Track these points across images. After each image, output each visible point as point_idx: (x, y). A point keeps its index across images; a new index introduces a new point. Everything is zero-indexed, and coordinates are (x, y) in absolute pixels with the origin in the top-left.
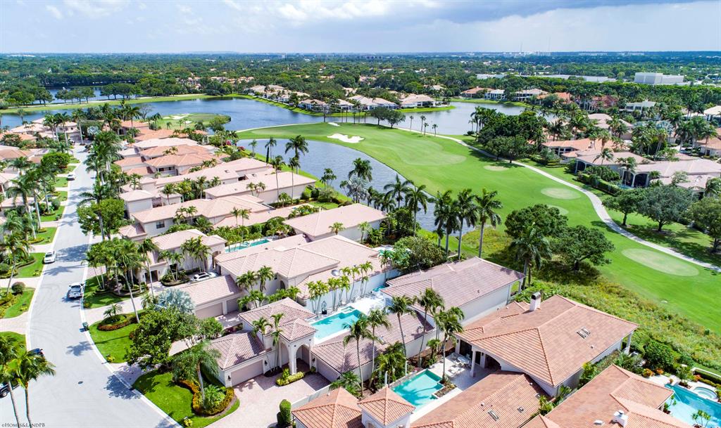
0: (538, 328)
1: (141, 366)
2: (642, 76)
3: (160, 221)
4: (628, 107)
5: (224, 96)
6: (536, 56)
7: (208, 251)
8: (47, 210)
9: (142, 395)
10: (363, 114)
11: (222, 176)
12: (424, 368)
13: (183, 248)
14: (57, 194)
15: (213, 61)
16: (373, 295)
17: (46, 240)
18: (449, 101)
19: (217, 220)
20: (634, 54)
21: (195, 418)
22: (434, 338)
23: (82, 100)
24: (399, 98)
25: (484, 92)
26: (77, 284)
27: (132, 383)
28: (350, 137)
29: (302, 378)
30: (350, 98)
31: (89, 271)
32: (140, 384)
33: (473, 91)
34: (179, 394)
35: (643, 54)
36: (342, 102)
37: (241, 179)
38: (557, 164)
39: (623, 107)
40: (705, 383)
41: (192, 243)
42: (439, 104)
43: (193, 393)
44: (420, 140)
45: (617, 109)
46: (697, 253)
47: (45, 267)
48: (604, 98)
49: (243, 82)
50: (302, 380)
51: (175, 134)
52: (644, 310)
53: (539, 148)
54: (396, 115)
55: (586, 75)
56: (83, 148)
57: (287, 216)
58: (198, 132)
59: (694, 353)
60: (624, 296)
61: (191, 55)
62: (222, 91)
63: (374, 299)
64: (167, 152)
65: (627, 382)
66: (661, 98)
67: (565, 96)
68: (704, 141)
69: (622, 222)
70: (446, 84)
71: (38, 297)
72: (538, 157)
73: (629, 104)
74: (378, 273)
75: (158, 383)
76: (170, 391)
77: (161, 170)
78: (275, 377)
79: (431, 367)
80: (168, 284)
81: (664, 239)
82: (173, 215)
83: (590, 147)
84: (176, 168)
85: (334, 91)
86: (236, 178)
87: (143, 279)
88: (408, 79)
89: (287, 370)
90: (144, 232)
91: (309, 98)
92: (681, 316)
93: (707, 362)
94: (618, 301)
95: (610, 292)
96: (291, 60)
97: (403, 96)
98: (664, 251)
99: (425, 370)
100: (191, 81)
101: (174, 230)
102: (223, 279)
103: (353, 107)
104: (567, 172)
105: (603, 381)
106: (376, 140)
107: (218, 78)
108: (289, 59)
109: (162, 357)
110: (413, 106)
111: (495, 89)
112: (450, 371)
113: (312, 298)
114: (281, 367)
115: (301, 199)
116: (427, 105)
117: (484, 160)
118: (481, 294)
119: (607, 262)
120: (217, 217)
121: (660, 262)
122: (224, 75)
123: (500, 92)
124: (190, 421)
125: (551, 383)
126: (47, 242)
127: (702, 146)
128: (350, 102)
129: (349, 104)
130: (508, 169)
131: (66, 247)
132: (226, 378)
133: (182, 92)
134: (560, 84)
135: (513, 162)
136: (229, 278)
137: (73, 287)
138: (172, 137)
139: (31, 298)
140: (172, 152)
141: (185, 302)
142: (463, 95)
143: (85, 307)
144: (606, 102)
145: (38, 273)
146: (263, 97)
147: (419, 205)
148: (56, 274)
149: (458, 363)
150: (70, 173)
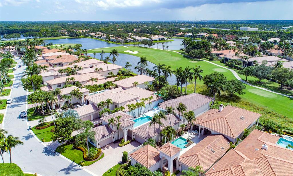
0: (225, 116)
1: (59, 141)
2: (243, 28)
3: (59, 84)
4: (240, 39)
5: (78, 37)
6: (201, 22)
7: (82, 94)
8: (5, 82)
9: (60, 154)
10: (137, 43)
11: (83, 66)
12: (179, 136)
13: (71, 94)
14: (9, 76)
15: (71, 24)
16: (154, 110)
17: (7, 94)
18: (171, 38)
19: (84, 83)
20: (238, 21)
21: (85, 162)
22: (182, 124)
23: (15, 39)
24: (151, 37)
25: (184, 34)
26: (24, 111)
27: (55, 150)
28: (133, 51)
29: (130, 143)
30: (131, 37)
31: (28, 106)
32: (58, 150)
33: (180, 34)
34: (77, 153)
35: (241, 21)
36: (128, 38)
37: (91, 67)
38: (217, 60)
39: (238, 39)
40: (288, 135)
41: (75, 92)
42: (167, 39)
43: (83, 152)
44: (162, 52)
45: (236, 40)
46: (275, 89)
47: (8, 105)
48: (230, 36)
49: (85, 31)
50: (129, 144)
51: (60, 51)
52: (260, 110)
53: (209, 54)
54: (152, 43)
55: (222, 28)
56: (19, 57)
57: (114, 81)
58: (69, 50)
59: (281, 125)
60: (251, 106)
61: (61, 22)
62: (77, 35)
63: (154, 111)
64: (58, 57)
65: (263, 134)
66: (252, 36)
67: (216, 35)
68: (270, 50)
69: (245, 80)
70: (169, 32)
71: (6, 117)
72: (209, 57)
73: (240, 38)
74: (155, 101)
75: (67, 149)
76: (72, 152)
77: (56, 64)
78: (118, 143)
79: (182, 135)
80: (65, 109)
81: (262, 85)
82: (65, 81)
83: (229, 53)
84: (62, 64)
85: (124, 34)
86: (89, 67)
87: (54, 108)
88: (154, 30)
89: (123, 140)
90: (52, 88)
91: (114, 37)
92: (274, 112)
93: (287, 128)
94: (249, 108)
95: (246, 105)
96: (104, 23)
97: (153, 36)
98: (263, 89)
99: (179, 137)
100: (63, 31)
101: (66, 87)
102: (90, 106)
103: (133, 40)
104: (221, 62)
105: (253, 135)
106: (144, 53)
107: (75, 30)
108: (103, 23)
109: (68, 137)
110: (157, 40)
111: (188, 33)
112: (190, 137)
113: (130, 111)
114: (120, 139)
115: (117, 75)
116: (162, 39)
117: (188, 59)
118: (199, 106)
119: (244, 93)
120: (84, 81)
121: (262, 93)
122: (77, 29)
123: (190, 34)
124: (84, 163)
125: (233, 137)
126: (7, 95)
127: (269, 52)
128: (131, 38)
129: (131, 39)
130: (198, 62)
131: (16, 97)
132: (98, 144)
133: (60, 36)
134: (213, 31)
135: (200, 59)
136: (93, 105)
137: (22, 112)
138: (59, 52)
139: (3, 118)
140: (60, 57)
141: (76, 115)
142: (176, 36)
143: (28, 120)
144: (231, 37)
145: (4, 108)
146: (95, 37)
147: (169, 74)
148: (13, 108)
149: (193, 134)
150: (14, 67)
